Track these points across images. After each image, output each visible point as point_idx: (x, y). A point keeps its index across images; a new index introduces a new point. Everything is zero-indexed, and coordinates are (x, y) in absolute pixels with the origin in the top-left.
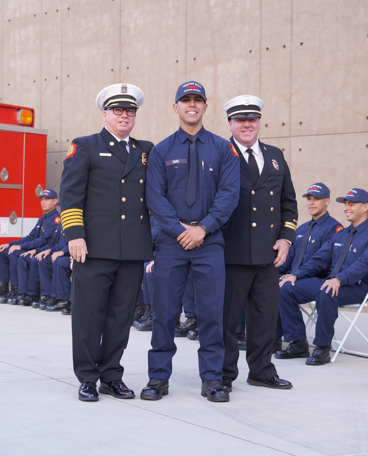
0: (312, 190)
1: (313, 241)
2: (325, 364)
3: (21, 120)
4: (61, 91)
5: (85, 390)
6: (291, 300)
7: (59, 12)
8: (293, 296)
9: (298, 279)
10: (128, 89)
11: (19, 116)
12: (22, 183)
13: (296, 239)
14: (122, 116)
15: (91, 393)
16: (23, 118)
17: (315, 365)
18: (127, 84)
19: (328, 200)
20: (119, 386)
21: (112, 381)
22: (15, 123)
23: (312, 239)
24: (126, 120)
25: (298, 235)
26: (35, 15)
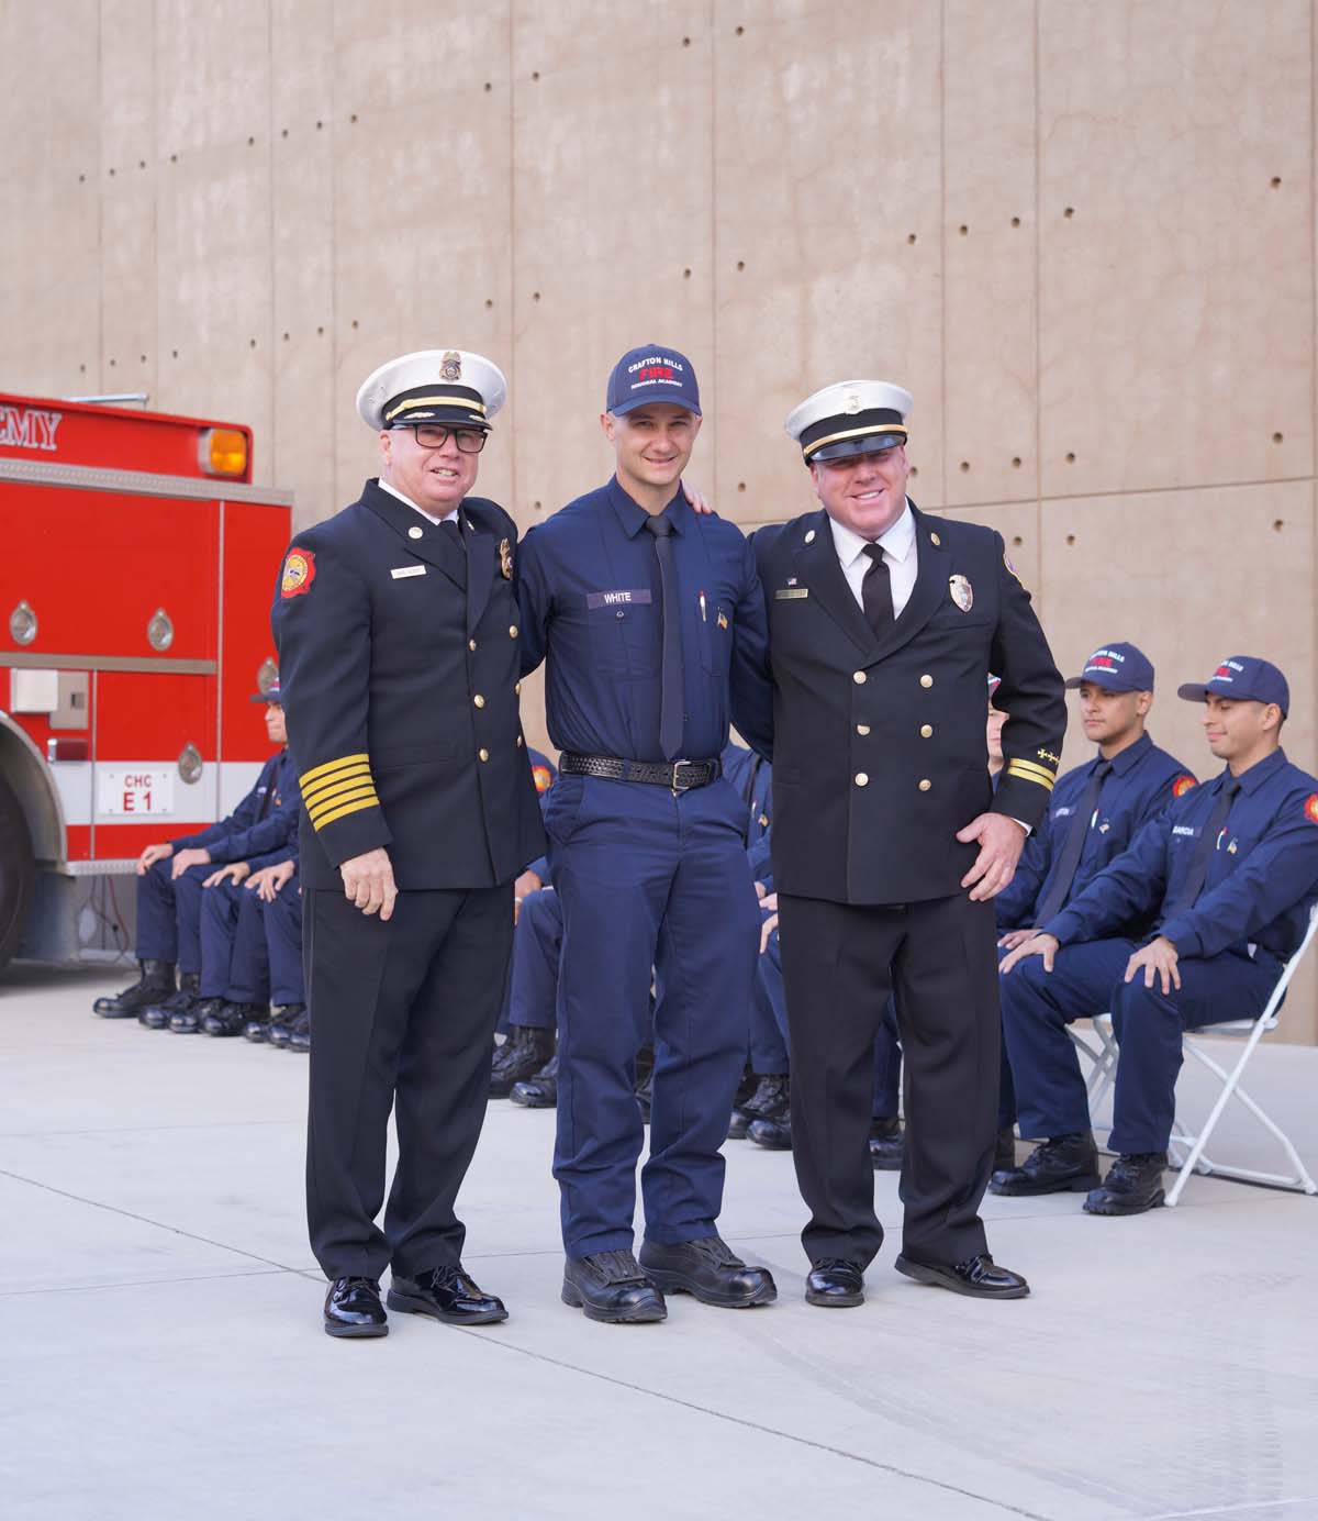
0: (1094, 665)
1: (1104, 828)
2: (1146, 1210)
3: (212, 461)
4: (335, 369)
5: (345, 1302)
6: (1043, 1009)
7: (325, 131)
8: (1046, 995)
9: (1062, 946)
10: (461, 367)
11: (205, 449)
12: (214, 656)
13: (1052, 819)
14: (442, 452)
15: (365, 1313)
16: (216, 456)
17: (1112, 1214)
18: (460, 353)
19: (1146, 698)
20: (455, 1287)
21: (433, 1270)
22: (193, 470)
23: (1100, 822)
24: (454, 465)
25: (1057, 809)
26: (251, 141)
